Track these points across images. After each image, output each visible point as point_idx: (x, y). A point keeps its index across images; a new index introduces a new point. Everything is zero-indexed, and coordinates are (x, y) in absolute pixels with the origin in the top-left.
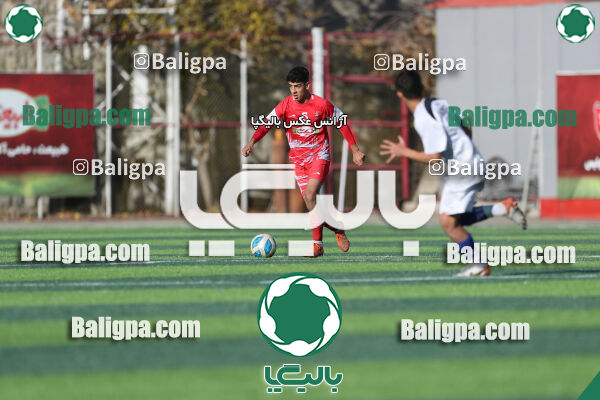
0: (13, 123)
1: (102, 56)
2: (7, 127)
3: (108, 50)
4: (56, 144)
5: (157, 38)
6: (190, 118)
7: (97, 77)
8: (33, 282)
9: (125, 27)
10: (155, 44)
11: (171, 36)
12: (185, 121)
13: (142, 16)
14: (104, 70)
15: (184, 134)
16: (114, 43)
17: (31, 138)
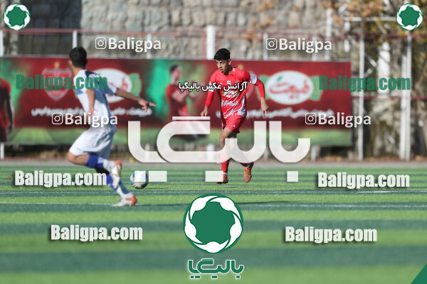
0: (295, 95)
1: (357, 50)
2: (292, 97)
3: (362, 46)
4: (325, 110)
5: (396, 37)
6: (418, 94)
7: (354, 64)
8: (307, 204)
9: (374, 30)
10: (394, 41)
11: (406, 37)
12: (415, 95)
13: (385, 22)
14: (358, 59)
15: (413, 104)
16: (366, 40)
17: (309, 105)
